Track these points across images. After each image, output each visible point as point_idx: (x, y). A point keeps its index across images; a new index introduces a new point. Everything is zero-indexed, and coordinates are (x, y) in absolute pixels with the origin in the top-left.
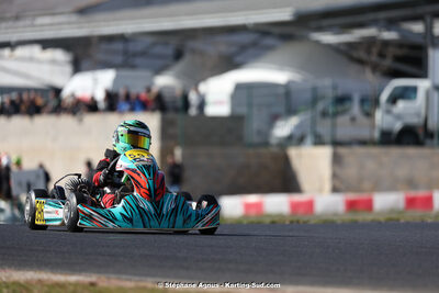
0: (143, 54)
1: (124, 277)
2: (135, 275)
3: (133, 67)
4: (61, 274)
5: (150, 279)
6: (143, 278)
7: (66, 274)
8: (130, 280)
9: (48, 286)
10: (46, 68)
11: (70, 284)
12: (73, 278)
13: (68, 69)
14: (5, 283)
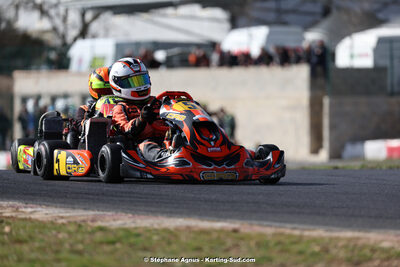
0: (294, 11)
1: (265, 223)
2: (275, 221)
3: (284, 23)
4: (208, 220)
5: (288, 225)
6: (282, 224)
7: (213, 221)
8: (271, 226)
9: (194, 232)
10: (206, 24)
11: (215, 231)
12: (218, 225)
13: (227, 25)
14: (156, 230)
